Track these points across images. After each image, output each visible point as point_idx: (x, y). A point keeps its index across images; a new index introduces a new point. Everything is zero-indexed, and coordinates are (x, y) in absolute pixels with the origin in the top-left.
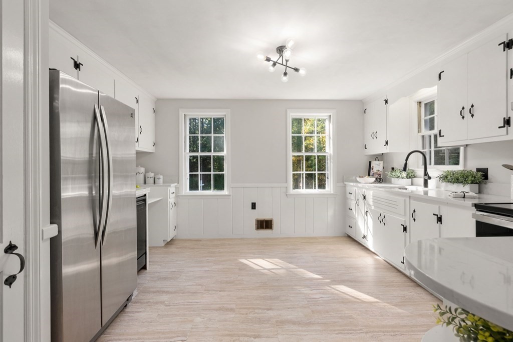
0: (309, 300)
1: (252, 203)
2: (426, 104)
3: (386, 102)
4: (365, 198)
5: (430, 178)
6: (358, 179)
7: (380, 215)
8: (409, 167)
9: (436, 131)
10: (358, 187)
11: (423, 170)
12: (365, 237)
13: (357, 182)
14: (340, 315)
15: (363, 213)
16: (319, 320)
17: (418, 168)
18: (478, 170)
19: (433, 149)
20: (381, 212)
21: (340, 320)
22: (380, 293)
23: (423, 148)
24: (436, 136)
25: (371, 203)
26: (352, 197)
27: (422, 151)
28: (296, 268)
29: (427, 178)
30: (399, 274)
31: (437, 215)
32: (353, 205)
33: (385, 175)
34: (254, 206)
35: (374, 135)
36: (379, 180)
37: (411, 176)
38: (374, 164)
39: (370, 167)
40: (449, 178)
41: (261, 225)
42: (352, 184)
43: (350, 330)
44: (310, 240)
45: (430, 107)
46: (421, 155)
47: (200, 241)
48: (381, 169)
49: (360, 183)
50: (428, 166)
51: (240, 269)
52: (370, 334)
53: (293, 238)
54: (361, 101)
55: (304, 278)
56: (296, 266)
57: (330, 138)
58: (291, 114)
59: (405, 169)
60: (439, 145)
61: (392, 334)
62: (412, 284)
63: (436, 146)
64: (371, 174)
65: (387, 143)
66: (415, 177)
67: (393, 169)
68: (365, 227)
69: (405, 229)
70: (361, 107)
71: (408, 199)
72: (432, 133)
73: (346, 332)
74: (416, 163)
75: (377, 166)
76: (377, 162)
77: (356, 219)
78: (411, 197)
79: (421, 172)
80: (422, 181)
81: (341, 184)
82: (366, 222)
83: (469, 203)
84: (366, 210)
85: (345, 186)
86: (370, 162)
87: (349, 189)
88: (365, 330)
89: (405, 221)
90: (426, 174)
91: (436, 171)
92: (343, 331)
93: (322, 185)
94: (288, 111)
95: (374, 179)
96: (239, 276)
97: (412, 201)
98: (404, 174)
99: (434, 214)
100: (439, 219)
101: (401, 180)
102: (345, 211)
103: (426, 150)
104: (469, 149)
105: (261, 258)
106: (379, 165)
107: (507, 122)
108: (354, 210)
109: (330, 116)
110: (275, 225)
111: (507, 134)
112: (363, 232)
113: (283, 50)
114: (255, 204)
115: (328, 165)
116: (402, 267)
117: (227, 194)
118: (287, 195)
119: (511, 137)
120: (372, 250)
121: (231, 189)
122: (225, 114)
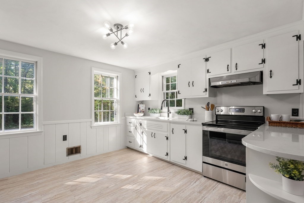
0: (136, 192)
1: (64, 136)
3: (150, 73)
4: (141, 125)
5: (170, 113)
6: (135, 114)
7: (152, 133)
10: (135, 119)
12: (141, 146)
14: (157, 193)
15: (140, 133)
16: (150, 201)
18: (190, 109)
20: (152, 131)
21: (159, 196)
22: (164, 174)
24: (177, 92)
25: (146, 127)
26: (132, 125)
28: (113, 175)
30: (163, 161)
31: (185, 130)
32: (132, 129)
34: (65, 138)
35: (142, 90)
37: (160, 112)
38: (141, 106)
39: (138, 108)
40: (181, 113)
41: (71, 152)
42: (130, 117)
43: (167, 199)
44: (108, 155)
48: (144, 109)
49: (136, 116)
51: (72, 191)
52: (175, 196)
54: (134, 70)
55: (123, 179)
56: (112, 174)
57: (117, 89)
58: (95, 71)
61: (182, 191)
62: (171, 165)
64: (139, 111)
65: (150, 95)
66: (162, 113)
67: (149, 108)
68: (141, 140)
69: (167, 138)
70: (134, 74)
71: (169, 123)
72: (169, 91)
73: (166, 201)
75: (142, 107)
76: (142, 105)
77: (134, 137)
80: (166, 114)
81: (124, 118)
82: (142, 138)
84: (142, 131)
85: (126, 119)
86: (138, 105)
87: (128, 121)
88: (172, 195)
89: (167, 134)
90: (169, 111)
92: (165, 201)
94: (93, 69)
96: (75, 196)
97: (171, 124)
99: (183, 130)
100: (186, 132)
101: (156, 114)
102: (126, 133)
104: (186, 100)
105: (83, 176)
106: (143, 106)
107: (206, 90)
108: (133, 132)
109: (118, 76)
110: (83, 150)
111: (207, 95)
112: (140, 144)
113: (119, 27)
114: (66, 136)
115: (116, 106)
116: (165, 158)
117: (38, 131)
118: (91, 127)
119: (207, 96)
120: (146, 152)
121: (43, 126)
122: (36, 60)
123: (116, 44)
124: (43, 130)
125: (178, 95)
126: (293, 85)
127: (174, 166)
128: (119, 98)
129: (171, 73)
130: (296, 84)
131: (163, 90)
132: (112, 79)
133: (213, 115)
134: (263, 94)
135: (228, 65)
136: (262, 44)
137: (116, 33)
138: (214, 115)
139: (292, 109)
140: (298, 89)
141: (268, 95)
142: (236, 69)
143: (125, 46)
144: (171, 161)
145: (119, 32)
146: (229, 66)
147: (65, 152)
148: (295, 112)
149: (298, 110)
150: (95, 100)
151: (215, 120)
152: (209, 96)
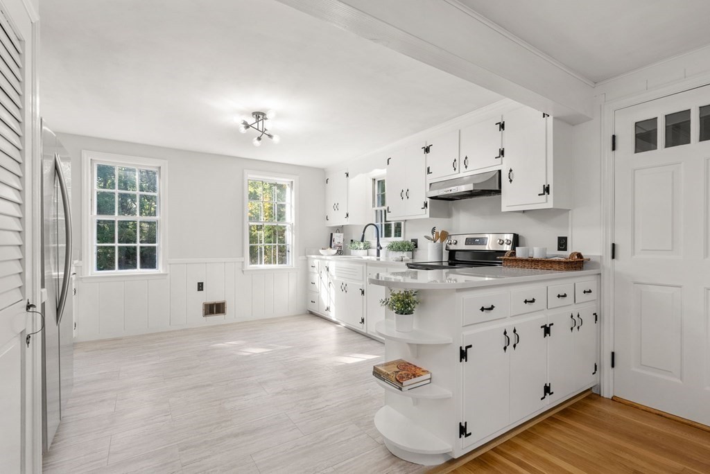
1: (199, 283)
2: (379, 182)
3: (347, 175)
4: (328, 269)
5: (381, 248)
6: (321, 251)
7: (343, 284)
8: (365, 239)
9: (385, 208)
10: (321, 259)
11: (376, 241)
12: (328, 309)
13: (320, 254)
15: (326, 284)
17: (373, 239)
18: (412, 240)
19: (383, 222)
20: (344, 281)
23: (377, 222)
24: (385, 211)
25: (334, 274)
26: (315, 270)
27: (376, 224)
29: (379, 248)
32: (316, 278)
33: (346, 247)
34: (200, 287)
35: (336, 207)
36: (340, 252)
37: (367, 247)
38: (336, 236)
39: (331, 239)
40: (394, 247)
41: (210, 309)
42: (313, 256)
45: (381, 184)
46: (375, 228)
48: (342, 241)
49: (322, 255)
50: (380, 238)
53: (251, 321)
54: (324, 170)
57: (291, 206)
58: (249, 176)
59: (362, 241)
60: (387, 220)
63: (386, 221)
64: (332, 246)
65: (347, 215)
66: (370, 248)
67: (352, 241)
68: (328, 298)
69: (363, 292)
70: (323, 176)
71: (365, 265)
72: (383, 208)
74: (371, 235)
75: (338, 238)
76: (338, 234)
77: (318, 292)
78: (367, 263)
79: (374, 244)
80: (375, 251)
81: (304, 257)
82: (329, 293)
83: (404, 263)
84: (329, 281)
85: (307, 260)
86: (332, 234)
87: (311, 263)
89: (363, 285)
90: (378, 245)
91: (385, 242)
93: (282, 261)
94: (245, 171)
95: (335, 251)
97: (368, 267)
98: (362, 245)
101: (359, 251)
102: (307, 285)
103: (379, 224)
104: (407, 223)
106: (340, 237)
107: (426, 205)
108: (317, 284)
109: (292, 182)
110: (228, 308)
111: (426, 214)
112: (326, 304)
113: (259, 115)
114: (202, 283)
115: (289, 237)
116: (359, 327)
117: (162, 272)
118: (243, 271)
119: (427, 216)
120: (334, 319)
121: (168, 266)
122: (159, 165)
123: (259, 139)
124: (168, 272)
125: (387, 214)
126: (539, 195)
127: (373, 341)
128: (293, 221)
129: (380, 173)
130: (542, 193)
131: (374, 206)
132: (281, 187)
133: (442, 250)
134: (502, 211)
135: (455, 160)
136: (500, 123)
137: (255, 126)
138: (444, 250)
139: (559, 238)
140: (545, 201)
141: (524, 211)
142: (466, 167)
143: (276, 139)
144: (369, 333)
145: (260, 123)
146: (457, 161)
147: (200, 310)
148: (562, 243)
149: (565, 239)
150: (250, 227)
151: (447, 260)
152: (431, 216)
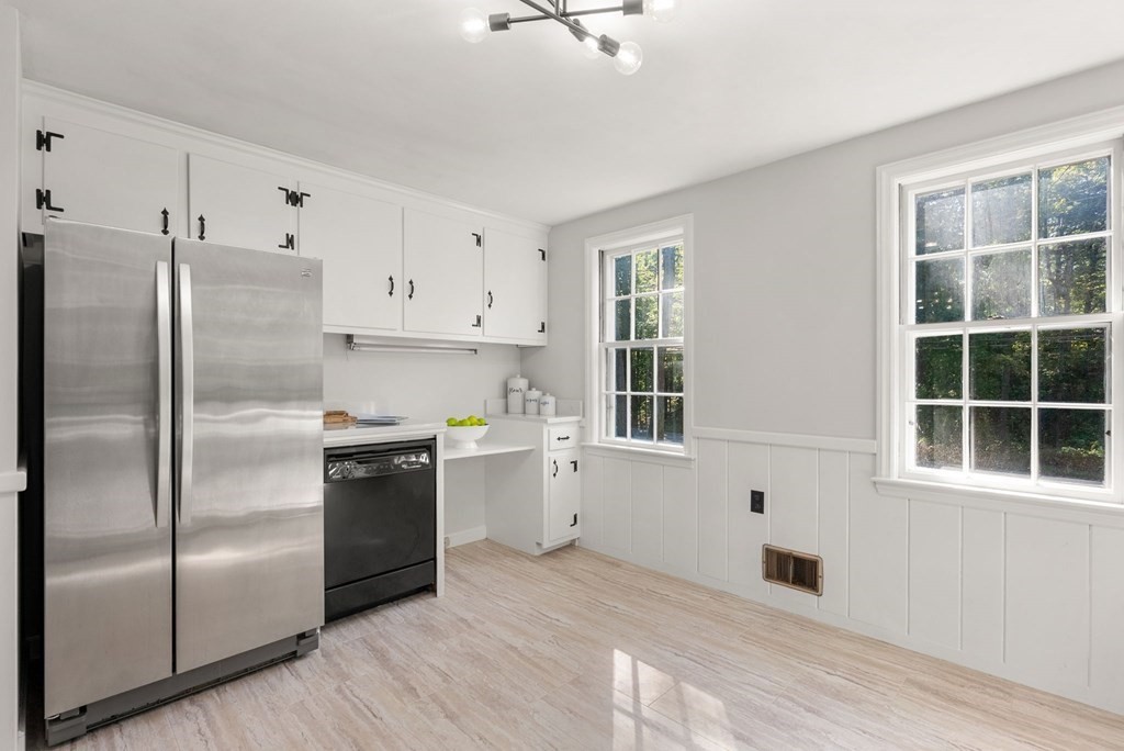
1: (753, 492)
34: (757, 502)
41: (779, 568)
47: (618, 566)
114: (760, 495)
118: (873, 482)
